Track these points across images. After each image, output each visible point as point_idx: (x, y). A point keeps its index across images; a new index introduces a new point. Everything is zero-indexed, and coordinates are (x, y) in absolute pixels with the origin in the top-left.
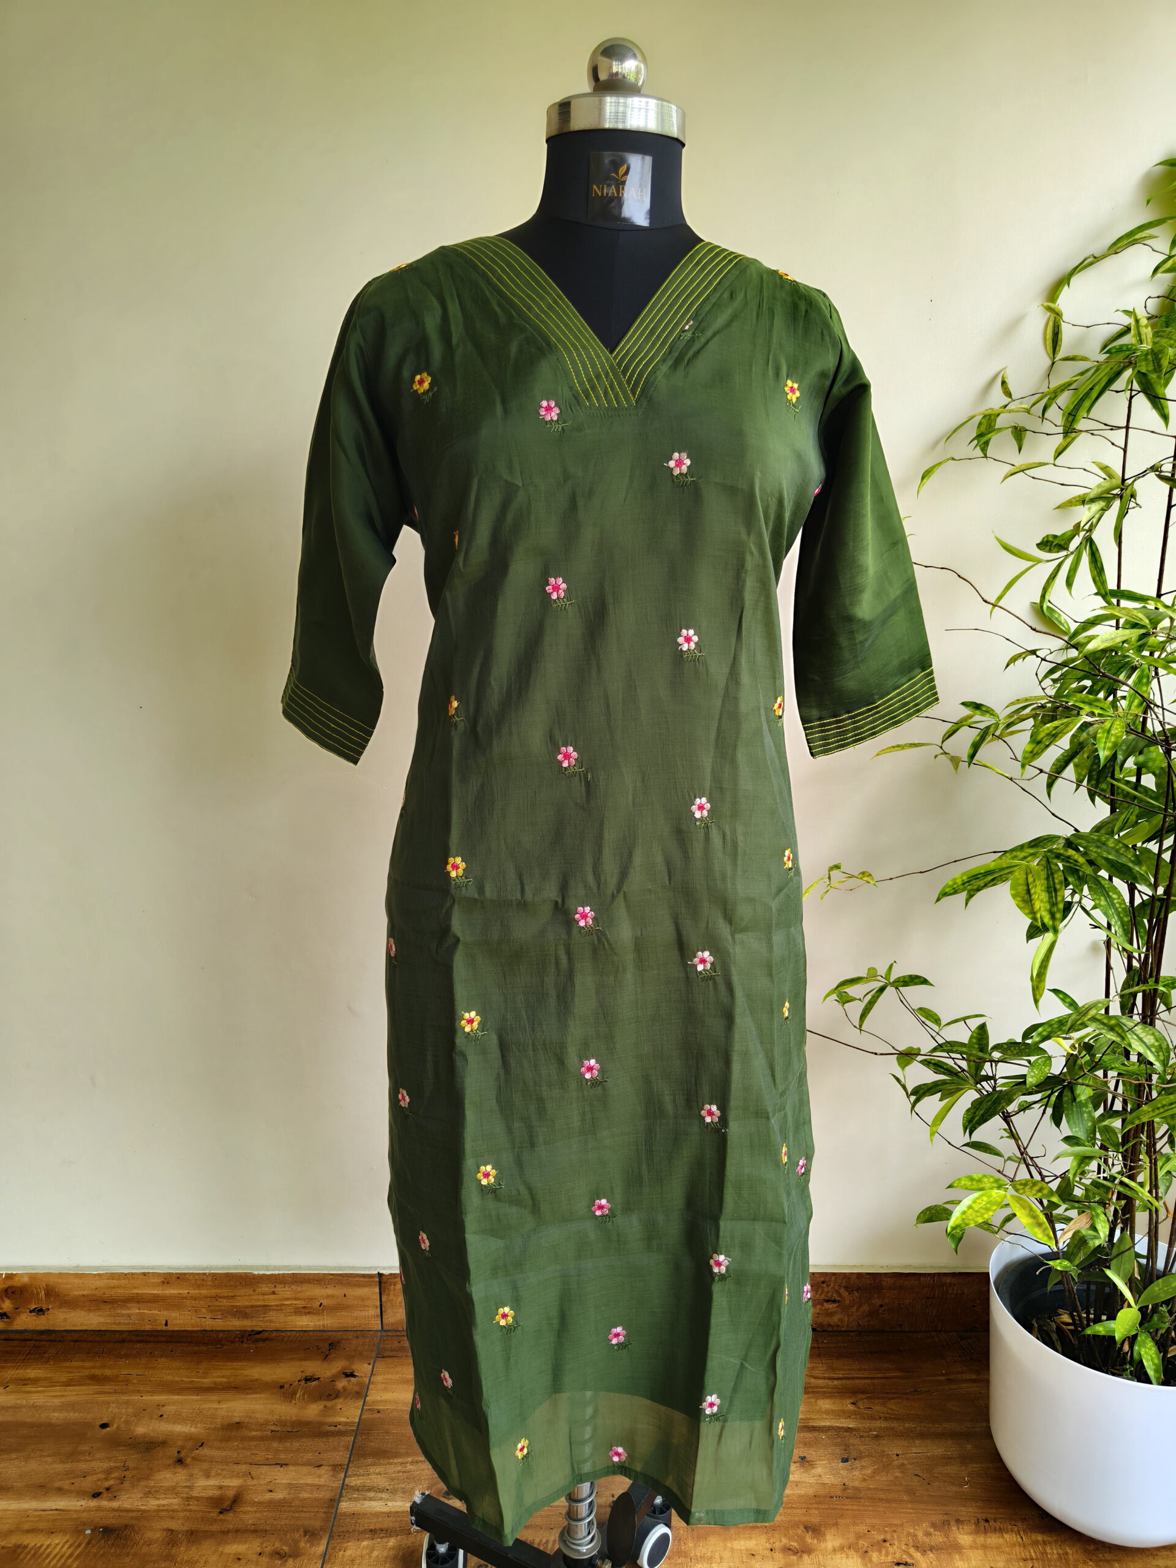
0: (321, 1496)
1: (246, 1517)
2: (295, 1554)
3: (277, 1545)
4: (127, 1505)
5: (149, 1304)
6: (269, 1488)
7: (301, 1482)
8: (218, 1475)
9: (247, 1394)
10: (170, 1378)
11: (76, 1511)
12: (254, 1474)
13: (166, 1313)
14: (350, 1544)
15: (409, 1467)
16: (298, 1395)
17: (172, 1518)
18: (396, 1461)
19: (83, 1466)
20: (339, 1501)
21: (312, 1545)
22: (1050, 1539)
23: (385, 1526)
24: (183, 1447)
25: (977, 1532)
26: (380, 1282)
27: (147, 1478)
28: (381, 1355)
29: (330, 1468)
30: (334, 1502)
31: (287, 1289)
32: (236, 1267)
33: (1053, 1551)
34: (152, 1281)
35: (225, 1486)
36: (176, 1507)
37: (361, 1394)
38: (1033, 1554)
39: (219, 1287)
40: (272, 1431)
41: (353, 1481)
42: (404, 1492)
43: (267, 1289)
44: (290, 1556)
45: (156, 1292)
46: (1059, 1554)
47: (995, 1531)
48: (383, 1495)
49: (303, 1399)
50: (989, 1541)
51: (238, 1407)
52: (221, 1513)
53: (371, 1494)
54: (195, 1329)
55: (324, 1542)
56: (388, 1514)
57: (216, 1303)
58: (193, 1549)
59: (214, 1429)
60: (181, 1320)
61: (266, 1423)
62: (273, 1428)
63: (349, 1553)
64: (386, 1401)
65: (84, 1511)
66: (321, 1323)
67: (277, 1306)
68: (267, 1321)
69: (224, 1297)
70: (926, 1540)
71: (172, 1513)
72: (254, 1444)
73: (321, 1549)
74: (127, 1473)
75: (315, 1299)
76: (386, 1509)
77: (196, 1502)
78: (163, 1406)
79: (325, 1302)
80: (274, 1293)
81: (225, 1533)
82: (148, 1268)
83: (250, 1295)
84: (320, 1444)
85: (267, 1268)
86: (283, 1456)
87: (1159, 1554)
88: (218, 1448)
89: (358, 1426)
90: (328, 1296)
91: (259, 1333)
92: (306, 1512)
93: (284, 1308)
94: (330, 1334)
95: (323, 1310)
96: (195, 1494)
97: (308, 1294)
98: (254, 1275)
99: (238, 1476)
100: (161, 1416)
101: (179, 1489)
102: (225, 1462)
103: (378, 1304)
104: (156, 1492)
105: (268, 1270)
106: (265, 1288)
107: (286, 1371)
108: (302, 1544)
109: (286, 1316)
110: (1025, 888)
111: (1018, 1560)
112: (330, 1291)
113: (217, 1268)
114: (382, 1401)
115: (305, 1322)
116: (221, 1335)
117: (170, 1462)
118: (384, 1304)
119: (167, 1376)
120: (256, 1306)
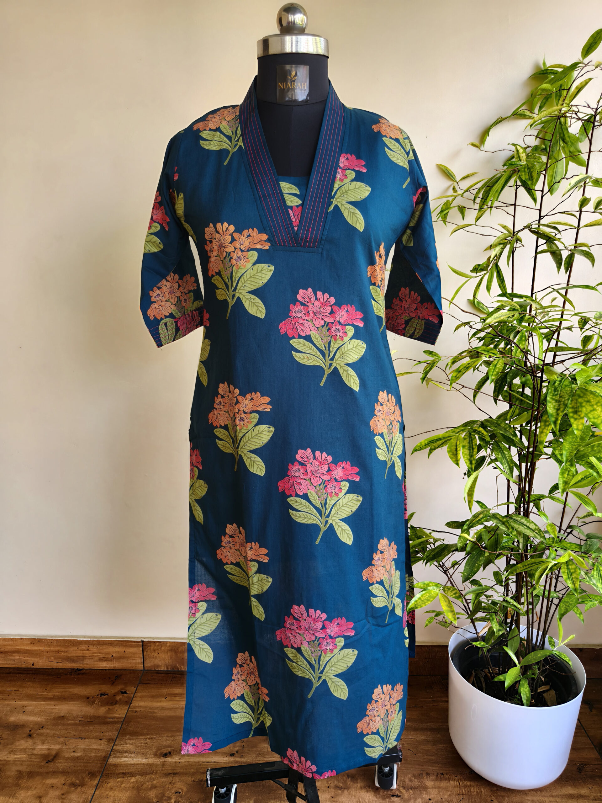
0: (100, 755)
1: (59, 765)
2: (82, 785)
3: (74, 779)
5: (24, 654)
6: (74, 750)
7: (91, 747)
8: (48, 743)
9: (71, 701)
10: (31, 692)
12: (67, 743)
13: (33, 659)
14: (111, 780)
15: (148, 741)
16: (96, 703)
17: (22, 765)
18: (141, 737)
20: (109, 758)
21: (91, 780)
22: (474, 784)
23: (130, 771)
24: (33, 728)
25: (436, 779)
26: (143, 645)
27: (12, 744)
28: (141, 683)
29: (107, 741)
30: (106, 758)
31: (95, 648)
32: (69, 636)
33: (474, 790)
34: (26, 642)
35: (51, 749)
36: (24, 759)
37: (128, 702)
38: (464, 792)
39: (60, 646)
40: (80, 721)
41: (118, 748)
42: (143, 754)
43: (84, 648)
44: (79, 786)
45: (27, 648)
46: (477, 792)
47: (446, 779)
48: (132, 755)
49: (98, 705)
50: (442, 785)
51: (63, 708)
52: (47, 763)
53: (126, 754)
54: (48, 667)
55: (98, 779)
56: (133, 765)
57: (59, 655)
58: (30, 781)
59: (50, 719)
60: (41, 663)
61: (78, 716)
62: (80, 719)
63: (110, 784)
64: (140, 706)
66: (113, 665)
67: (90, 656)
68: (85, 664)
69: (62, 651)
70: (410, 783)
71: (22, 762)
72: (70, 727)
73: (96, 782)
75: (109, 653)
76: (132, 762)
77: (35, 757)
78: (26, 707)
79: (114, 655)
80: (88, 650)
81: (48, 773)
82: (23, 636)
83: (76, 651)
84: (104, 728)
85: (85, 637)
86: (83, 734)
87: (529, 793)
88: (51, 729)
89: (124, 719)
90: (116, 652)
91: (80, 670)
92: (91, 763)
93: (93, 657)
94: (117, 671)
95: (113, 659)
96: (35, 752)
97: (106, 651)
98: (78, 640)
99: (58, 744)
100: (24, 712)
101: (27, 750)
102: (53, 736)
103: (142, 656)
104: (16, 751)
105: (85, 638)
106: (84, 647)
107: (91, 690)
108: (86, 780)
109: (94, 662)
110: (455, 447)
111: (456, 795)
112: (117, 649)
113: (59, 636)
114: (138, 706)
115: (104, 665)
116: (61, 671)
117: (25, 736)
118: (145, 657)
119: (30, 691)
120: (79, 656)
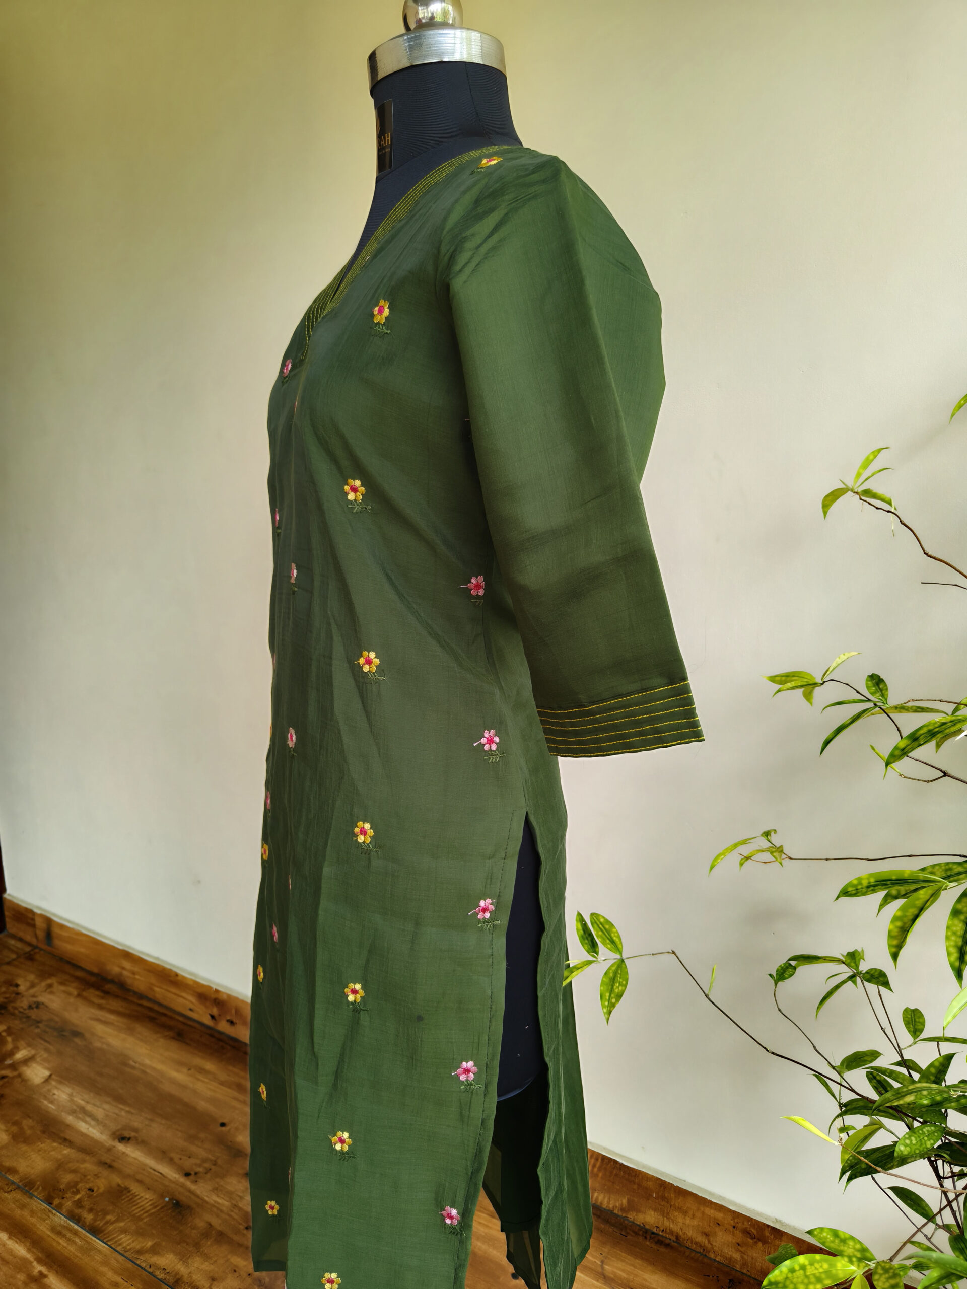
4: (198, 1192)
11: (170, 1181)
17: (217, 1216)
19: (193, 1148)
27: (222, 1177)
36: (224, 1209)
58: (215, 1247)
65: (174, 1182)
71: (220, 1212)
74: (213, 1167)
77: (235, 1210)
81: (239, 1245)
101: (233, 1196)
104: (221, 1190)
